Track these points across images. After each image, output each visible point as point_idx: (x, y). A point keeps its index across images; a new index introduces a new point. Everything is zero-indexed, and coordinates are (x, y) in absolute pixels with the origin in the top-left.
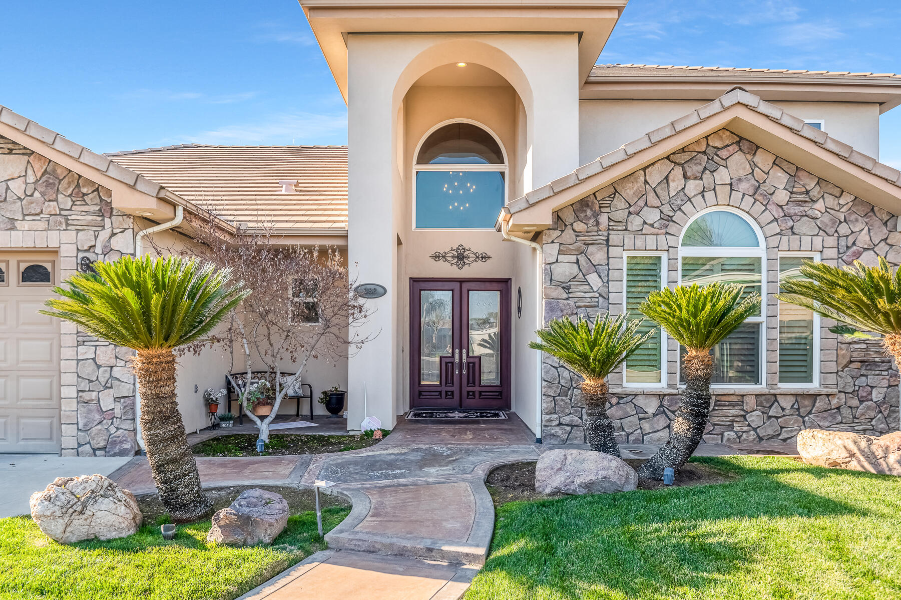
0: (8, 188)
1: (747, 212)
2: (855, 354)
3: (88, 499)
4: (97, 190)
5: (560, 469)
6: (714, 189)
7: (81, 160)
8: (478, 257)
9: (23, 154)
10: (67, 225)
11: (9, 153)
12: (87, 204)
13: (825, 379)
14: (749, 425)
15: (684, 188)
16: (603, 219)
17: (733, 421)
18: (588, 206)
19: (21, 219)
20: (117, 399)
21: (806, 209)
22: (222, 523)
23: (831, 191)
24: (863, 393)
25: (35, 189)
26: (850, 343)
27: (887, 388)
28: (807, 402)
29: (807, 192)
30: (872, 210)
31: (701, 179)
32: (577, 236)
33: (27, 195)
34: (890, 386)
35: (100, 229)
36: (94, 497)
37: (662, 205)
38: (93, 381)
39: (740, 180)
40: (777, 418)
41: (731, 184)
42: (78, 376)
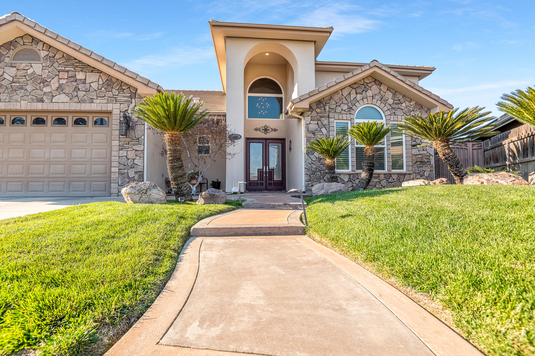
0: (91, 86)
1: (379, 107)
2: (418, 159)
3: (147, 189)
4: (129, 88)
5: (322, 189)
6: (367, 98)
7: (125, 74)
8: (273, 130)
9: (98, 73)
10: (116, 101)
11: (91, 72)
12: (125, 93)
13: (408, 168)
14: (382, 185)
15: (356, 97)
16: (327, 108)
17: (376, 184)
18: (321, 103)
19: (96, 98)
20: (136, 173)
21: (399, 106)
22: (203, 197)
23: (407, 100)
24: (421, 173)
25: (102, 87)
26: (416, 155)
27: (430, 171)
28: (402, 177)
29: (399, 100)
30: (422, 107)
31: (362, 94)
32: (317, 114)
33: (99, 89)
34: (431, 171)
35: (130, 103)
36: (150, 188)
37: (348, 103)
38: (125, 165)
39: (376, 95)
40: (392, 182)
41: (372, 96)
42: (119, 163)
